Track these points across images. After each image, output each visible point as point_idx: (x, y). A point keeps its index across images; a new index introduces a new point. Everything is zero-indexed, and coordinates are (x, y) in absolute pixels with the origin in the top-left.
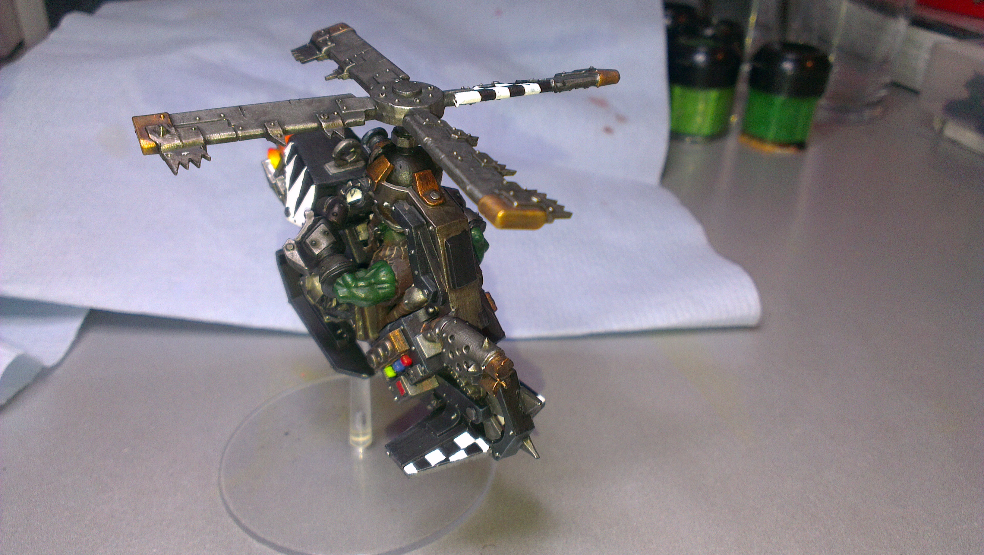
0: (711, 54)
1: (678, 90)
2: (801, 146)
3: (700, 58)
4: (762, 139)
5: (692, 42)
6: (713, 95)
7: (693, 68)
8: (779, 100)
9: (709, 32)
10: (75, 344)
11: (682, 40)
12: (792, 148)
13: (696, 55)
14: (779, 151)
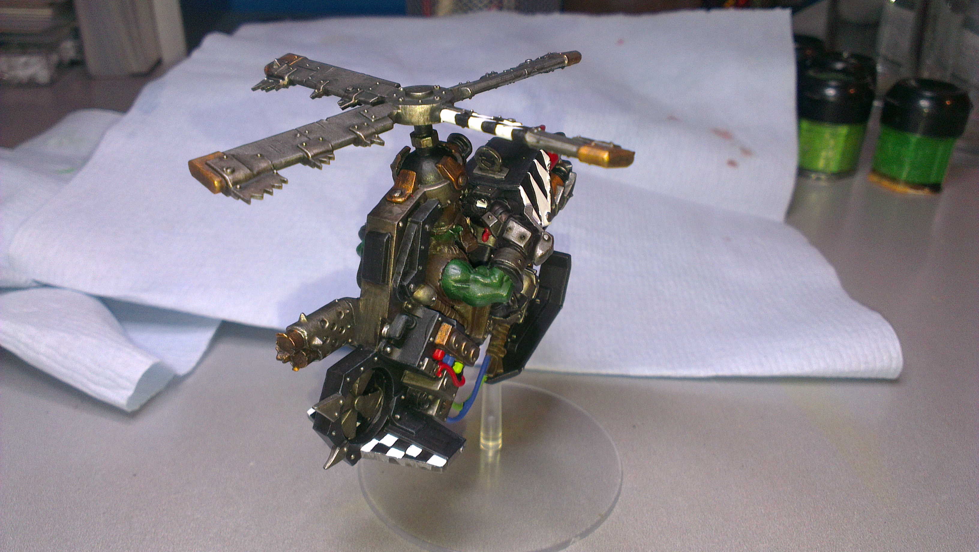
0: (842, 88)
1: (805, 125)
2: (936, 188)
3: (831, 92)
4: (894, 180)
5: (823, 76)
6: (843, 130)
7: (824, 101)
8: (914, 138)
9: (839, 66)
10: (206, 354)
11: (811, 73)
12: (926, 190)
13: (826, 89)
14: (911, 192)
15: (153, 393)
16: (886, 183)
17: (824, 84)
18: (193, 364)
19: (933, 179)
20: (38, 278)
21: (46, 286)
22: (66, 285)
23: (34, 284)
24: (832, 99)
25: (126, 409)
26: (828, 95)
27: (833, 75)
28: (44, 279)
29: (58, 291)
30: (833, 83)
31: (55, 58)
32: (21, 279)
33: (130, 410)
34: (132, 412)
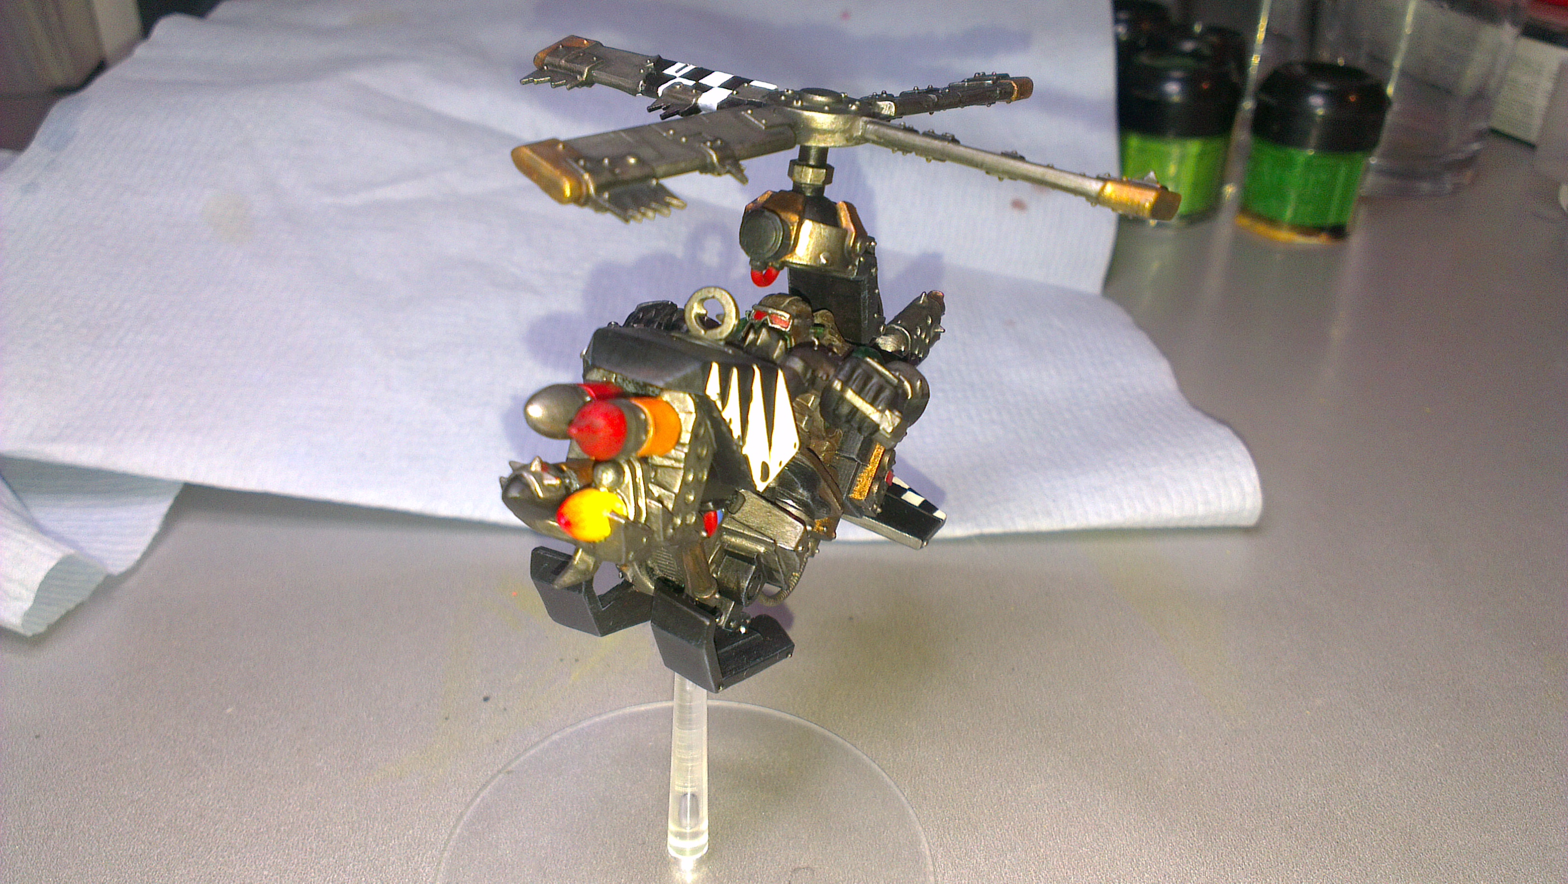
0: (1190, 83)
1: (1134, 142)
2: (1338, 232)
3: (1173, 89)
4: (1273, 222)
5: (1160, 63)
6: (1194, 147)
7: (1161, 104)
8: (1303, 156)
9: (1188, 46)
10: (158, 540)
11: (1144, 59)
12: (1322, 235)
13: (1166, 82)
14: (1300, 240)
15: (71, 606)
16: (1261, 229)
17: (1162, 76)
18: (138, 556)
19: (1332, 219)
24: (1175, 101)
25: (21, 631)
26: (1170, 92)
33: (29, 634)
34: (33, 636)
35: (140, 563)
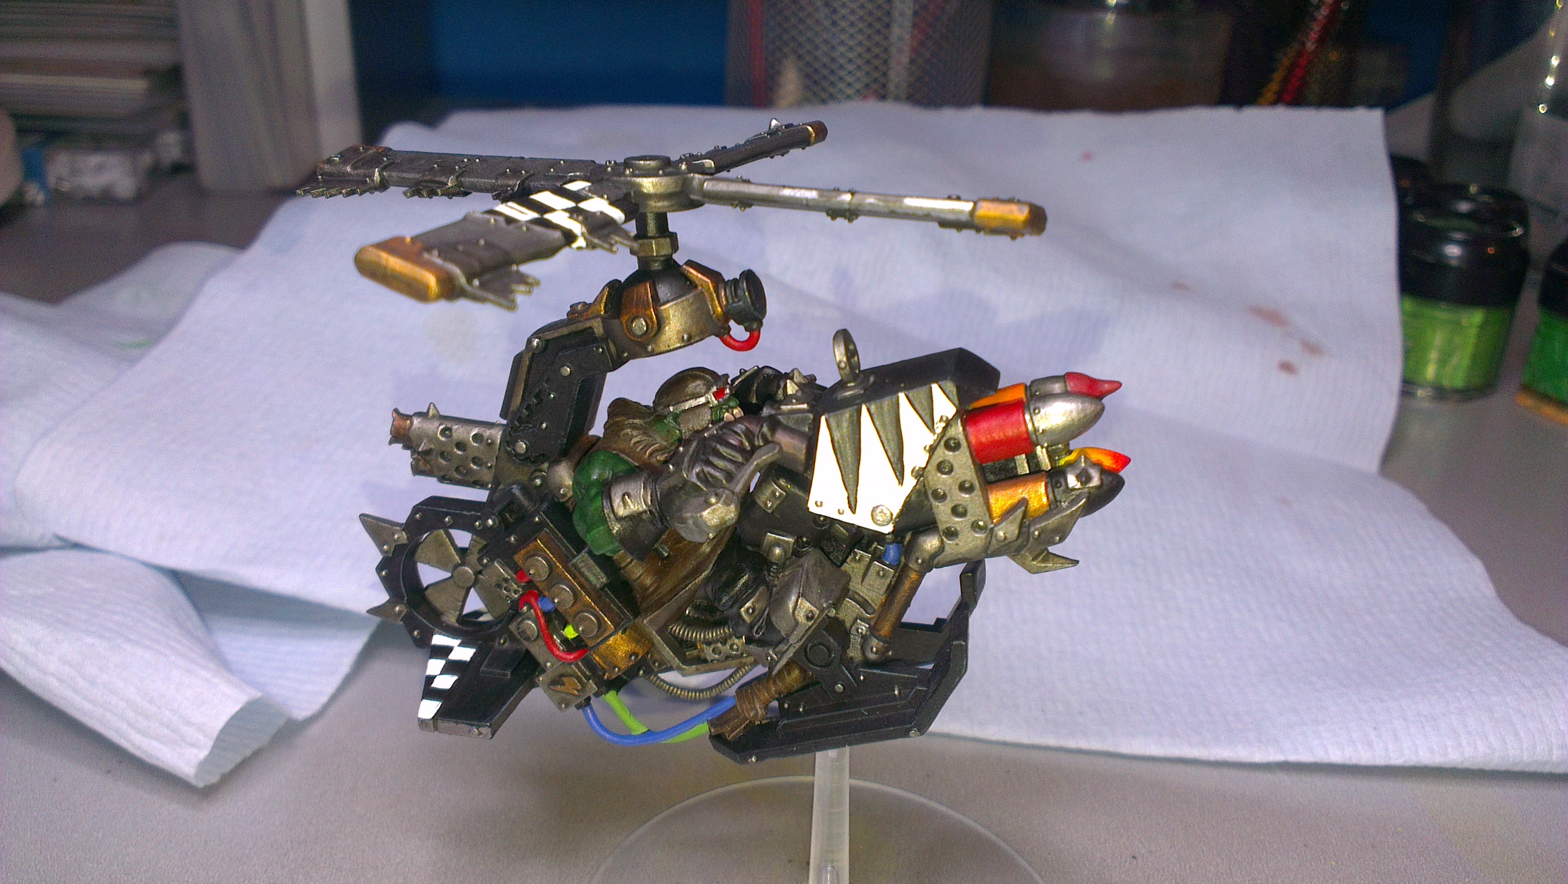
0: (1472, 244)
1: (1413, 305)
3: (1453, 251)
5: (1438, 223)
6: (1475, 318)
7: (1441, 265)
9: (1464, 207)
11: (1419, 217)
13: (1447, 245)
15: (248, 752)
16: (1547, 410)
17: (1442, 237)
18: (324, 699)
20: (63, 533)
21: (77, 546)
22: (111, 547)
23: (58, 543)
24: (1454, 263)
25: (193, 782)
26: (1450, 255)
27: (1455, 222)
28: (74, 536)
29: (96, 556)
30: (1458, 236)
31: (146, 159)
32: (32, 533)
33: (201, 785)
34: (205, 787)
35: (326, 707)
